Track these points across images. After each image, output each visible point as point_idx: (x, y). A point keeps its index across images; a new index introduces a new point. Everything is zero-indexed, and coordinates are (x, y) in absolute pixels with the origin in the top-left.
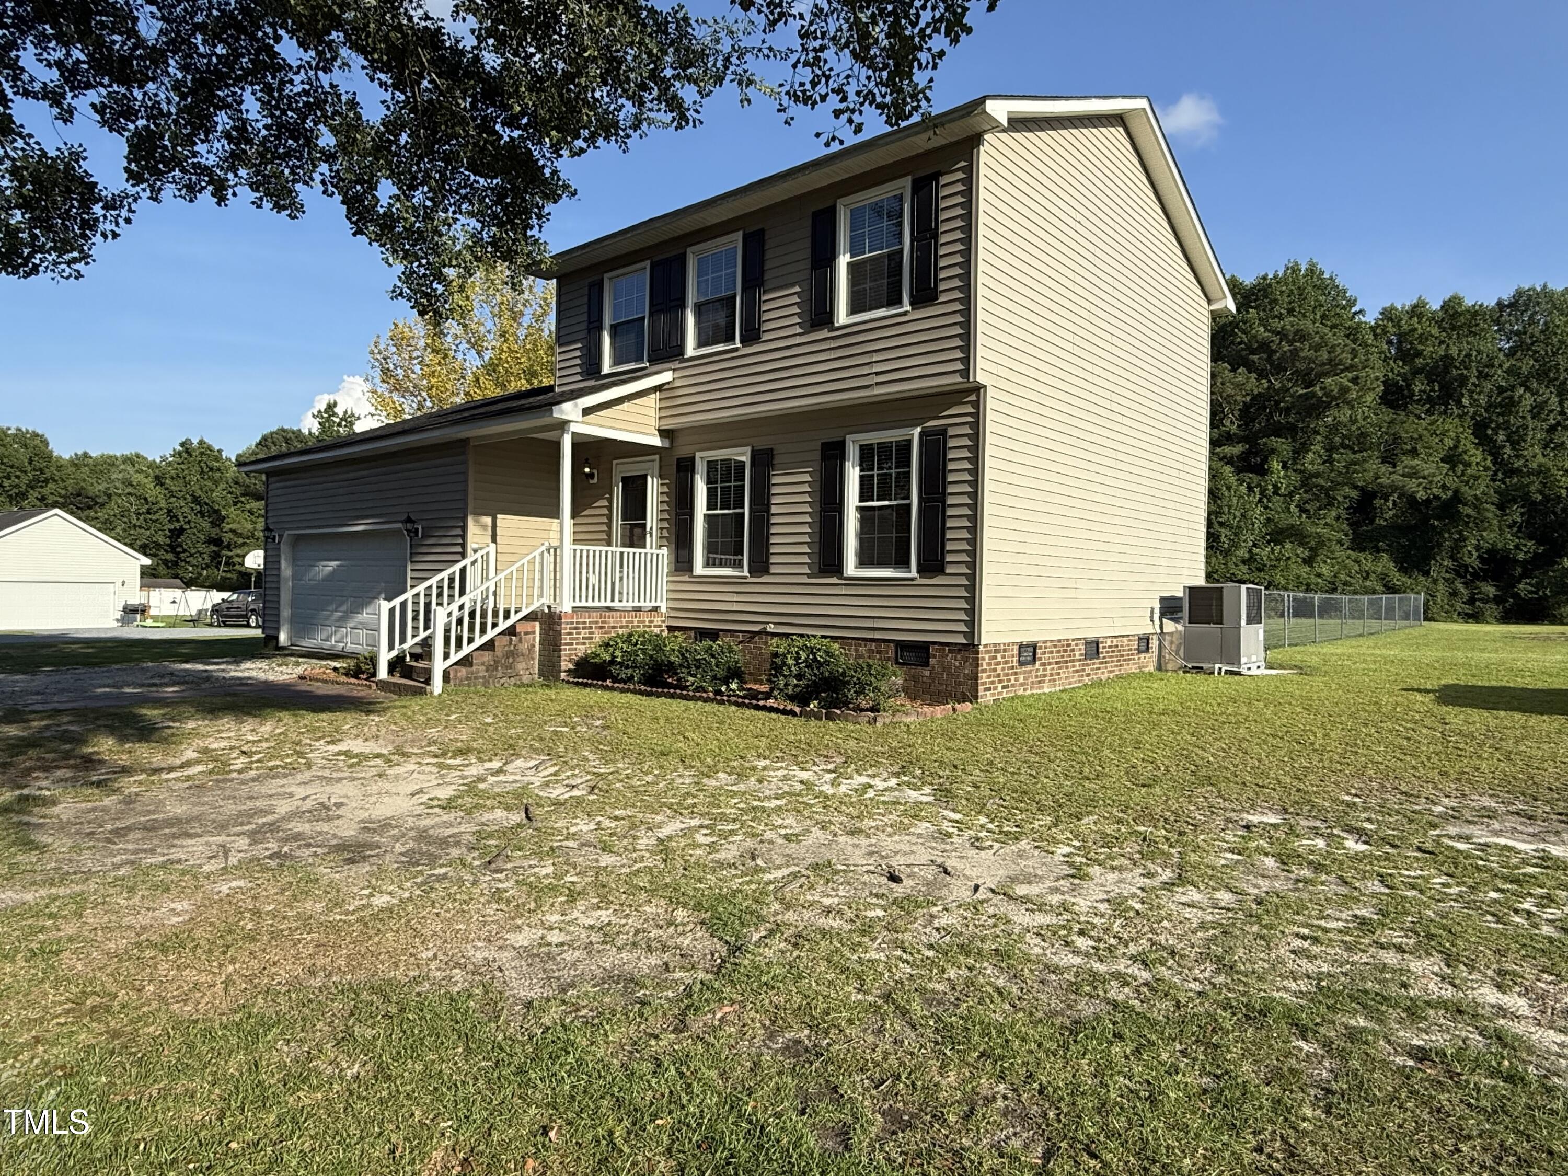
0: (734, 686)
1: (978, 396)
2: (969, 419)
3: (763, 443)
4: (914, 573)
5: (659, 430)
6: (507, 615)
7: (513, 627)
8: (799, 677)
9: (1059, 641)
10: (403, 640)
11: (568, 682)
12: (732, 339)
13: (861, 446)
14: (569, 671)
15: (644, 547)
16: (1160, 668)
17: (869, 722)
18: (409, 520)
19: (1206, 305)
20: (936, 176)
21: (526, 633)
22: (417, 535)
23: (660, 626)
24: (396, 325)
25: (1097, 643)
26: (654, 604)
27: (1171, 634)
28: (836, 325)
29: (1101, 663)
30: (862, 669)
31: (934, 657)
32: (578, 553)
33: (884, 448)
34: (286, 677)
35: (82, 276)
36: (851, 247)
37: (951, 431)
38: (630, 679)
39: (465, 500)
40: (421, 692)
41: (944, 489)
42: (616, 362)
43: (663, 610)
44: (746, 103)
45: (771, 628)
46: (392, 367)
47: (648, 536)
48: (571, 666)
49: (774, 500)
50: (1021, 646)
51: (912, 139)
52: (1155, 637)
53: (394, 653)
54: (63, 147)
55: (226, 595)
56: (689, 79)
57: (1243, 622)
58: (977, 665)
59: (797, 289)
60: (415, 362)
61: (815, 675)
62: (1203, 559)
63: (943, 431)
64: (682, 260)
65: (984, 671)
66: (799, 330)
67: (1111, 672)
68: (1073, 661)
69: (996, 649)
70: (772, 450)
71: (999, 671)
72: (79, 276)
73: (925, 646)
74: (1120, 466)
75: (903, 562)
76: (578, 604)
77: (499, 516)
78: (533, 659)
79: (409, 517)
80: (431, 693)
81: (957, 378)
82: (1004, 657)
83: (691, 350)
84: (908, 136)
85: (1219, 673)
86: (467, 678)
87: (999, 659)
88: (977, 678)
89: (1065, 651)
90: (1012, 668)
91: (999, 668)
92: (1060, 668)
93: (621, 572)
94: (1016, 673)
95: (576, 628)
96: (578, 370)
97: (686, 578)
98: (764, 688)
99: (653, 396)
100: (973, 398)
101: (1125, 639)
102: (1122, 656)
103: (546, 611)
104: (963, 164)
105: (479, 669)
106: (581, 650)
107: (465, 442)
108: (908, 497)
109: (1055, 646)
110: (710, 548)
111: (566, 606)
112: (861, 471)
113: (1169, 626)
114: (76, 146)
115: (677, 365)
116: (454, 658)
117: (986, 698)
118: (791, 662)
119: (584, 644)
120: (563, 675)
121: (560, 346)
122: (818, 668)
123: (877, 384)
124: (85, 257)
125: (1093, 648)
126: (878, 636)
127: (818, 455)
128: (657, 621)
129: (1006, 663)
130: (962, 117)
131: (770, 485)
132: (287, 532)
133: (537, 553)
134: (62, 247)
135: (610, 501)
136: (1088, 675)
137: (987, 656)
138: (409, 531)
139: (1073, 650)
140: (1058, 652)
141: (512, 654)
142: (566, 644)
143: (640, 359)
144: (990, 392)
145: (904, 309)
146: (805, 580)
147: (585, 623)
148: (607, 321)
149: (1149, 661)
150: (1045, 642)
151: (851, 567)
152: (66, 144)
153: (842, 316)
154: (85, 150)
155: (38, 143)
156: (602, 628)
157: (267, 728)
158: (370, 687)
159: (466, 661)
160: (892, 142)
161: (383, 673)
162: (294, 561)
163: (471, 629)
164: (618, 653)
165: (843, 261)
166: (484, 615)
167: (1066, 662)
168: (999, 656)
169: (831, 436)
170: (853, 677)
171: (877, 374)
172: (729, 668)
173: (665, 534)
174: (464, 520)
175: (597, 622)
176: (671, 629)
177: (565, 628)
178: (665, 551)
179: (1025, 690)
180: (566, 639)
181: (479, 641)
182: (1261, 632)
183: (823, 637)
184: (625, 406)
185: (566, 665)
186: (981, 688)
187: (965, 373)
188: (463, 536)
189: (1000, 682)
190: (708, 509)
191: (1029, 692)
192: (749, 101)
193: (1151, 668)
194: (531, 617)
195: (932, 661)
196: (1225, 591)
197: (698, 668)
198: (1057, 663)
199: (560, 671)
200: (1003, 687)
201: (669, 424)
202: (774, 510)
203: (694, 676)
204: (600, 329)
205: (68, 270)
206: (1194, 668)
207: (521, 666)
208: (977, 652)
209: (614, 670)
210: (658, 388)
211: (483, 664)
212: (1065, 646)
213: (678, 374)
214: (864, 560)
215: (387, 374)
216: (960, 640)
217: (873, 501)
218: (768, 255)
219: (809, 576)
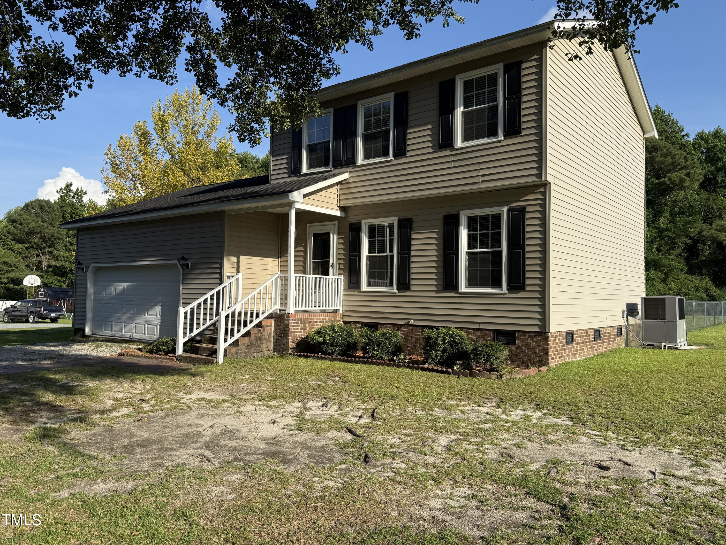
0: (401, 357)
1: (545, 189)
2: (539, 202)
3: (405, 215)
4: (505, 290)
5: (340, 207)
6: (258, 316)
7: (260, 322)
8: (444, 351)
9: (583, 330)
10: (191, 331)
11: (294, 355)
12: (386, 154)
13: (468, 217)
14: (293, 348)
15: (328, 274)
16: (627, 345)
17: (498, 378)
18: (183, 259)
19: (642, 135)
20: (520, 63)
21: (267, 326)
22: (188, 267)
23: (340, 321)
24: (122, 138)
25: (599, 331)
26: (336, 308)
27: (632, 325)
28: (456, 147)
29: (602, 343)
30: (487, 346)
31: (519, 339)
32: (298, 278)
33: (484, 219)
34: (111, 354)
35: (55, 118)
36: (464, 102)
37: (528, 209)
38: (333, 353)
39: (222, 247)
40: (211, 362)
41: (524, 242)
42: (310, 166)
43: (341, 312)
44: (446, 25)
45: (412, 322)
46: (118, 162)
47: (331, 268)
48: (294, 345)
49: (413, 248)
50: (567, 333)
51: (507, 42)
52: (624, 327)
53: (187, 339)
54: (52, 43)
56: (421, 12)
57: (678, 318)
58: (548, 345)
59: (430, 126)
61: (453, 350)
62: (644, 281)
63: (523, 210)
64: (354, 108)
65: (551, 348)
66: (431, 150)
67: (606, 348)
68: (589, 342)
69: (557, 335)
70: (411, 219)
71: (557, 348)
72: (53, 118)
73: (513, 333)
74: (608, 228)
75: (497, 283)
76: (297, 309)
77: (241, 256)
78: (270, 341)
79: (183, 257)
80: (217, 363)
81: (534, 179)
82: (559, 339)
83: (360, 160)
84: (506, 41)
85: (665, 348)
86: (236, 353)
87: (557, 341)
88: (547, 352)
89: (586, 336)
90: (563, 346)
91: (557, 346)
92: (584, 346)
93: (315, 289)
94: (565, 349)
95: (297, 323)
96: (285, 171)
97: (356, 293)
98: (420, 358)
99: (336, 187)
100: (542, 190)
101: (612, 328)
102: (610, 338)
103: (279, 313)
104: (536, 57)
105: (242, 347)
106: (300, 335)
107: (223, 212)
108: (500, 245)
109: (581, 333)
110: (371, 275)
111: (291, 309)
112: (469, 231)
113: (632, 321)
114: (59, 43)
115: (351, 169)
116: (231, 341)
117: (552, 363)
118: (440, 342)
119: (301, 332)
120: (290, 351)
121: (273, 156)
122: (455, 346)
123: (482, 182)
124: (59, 107)
125: (598, 333)
126: (482, 327)
127: (440, 222)
128: (338, 318)
129: (560, 343)
130: (540, 31)
131: (410, 239)
132: (92, 265)
133: (273, 279)
134: (48, 100)
135: (305, 248)
136: (596, 350)
137: (552, 339)
138: (182, 265)
139: (589, 335)
140: (583, 336)
141: (259, 339)
142: (292, 332)
143: (326, 164)
144: (553, 187)
145: (500, 139)
146: (434, 294)
147: (301, 320)
148: (305, 142)
149: (621, 340)
150: (577, 331)
151: (463, 287)
152: (53, 42)
153: (459, 143)
154: (63, 45)
155: (43, 42)
156: (310, 322)
157: (138, 385)
158: (172, 359)
159: (235, 344)
160: (496, 44)
161: (180, 351)
162: (95, 283)
163: (239, 325)
164: (327, 338)
165: (460, 110)
166: (246, 315)
167: (586, 342)
168: (557, 339)
169: (451, 211)
170: (482, 351)
171: (482, 176)
172: (396, 346)
173: (342, 267)
174: (222, 259)
175: (307, 319)
176: (345, 322)
177: (291, 322)
178: (341, 277)
179: (569, 359)
180: (291, 329)
181: (243, 331)
182: (685, 323)
183: (456, 328)
184: (322, 193)
185: (292, 345)
186: (550, 358)
187: (540, 176)
188: (221, 268)
189: (558, 354)
190: (369, 253)
191: (570, 360)
192: (448, 24)
193: (623, 346)
194: (270, 317)
195: (518, 342)
196: (667, 302)
197: (378, 346)
198: (582, 343)
199: (288, 349)
200: (560, 357)
201: (345, 203)
202: (413, 253)
203: (378, 351)
204: (300, 147)
205: (48, 114)
206: (649, 345)
207: (264, 346)
208: (547, 337)
209: (324, 347)
210: (340, 183)
211: (244, 345)
212: (585, 332)
213: (351, 175)
214: (471, 283)
215: (115, 168)
216: (537, 329)
217: (477, 249)
218: (411, 106)
219: (436, 292)
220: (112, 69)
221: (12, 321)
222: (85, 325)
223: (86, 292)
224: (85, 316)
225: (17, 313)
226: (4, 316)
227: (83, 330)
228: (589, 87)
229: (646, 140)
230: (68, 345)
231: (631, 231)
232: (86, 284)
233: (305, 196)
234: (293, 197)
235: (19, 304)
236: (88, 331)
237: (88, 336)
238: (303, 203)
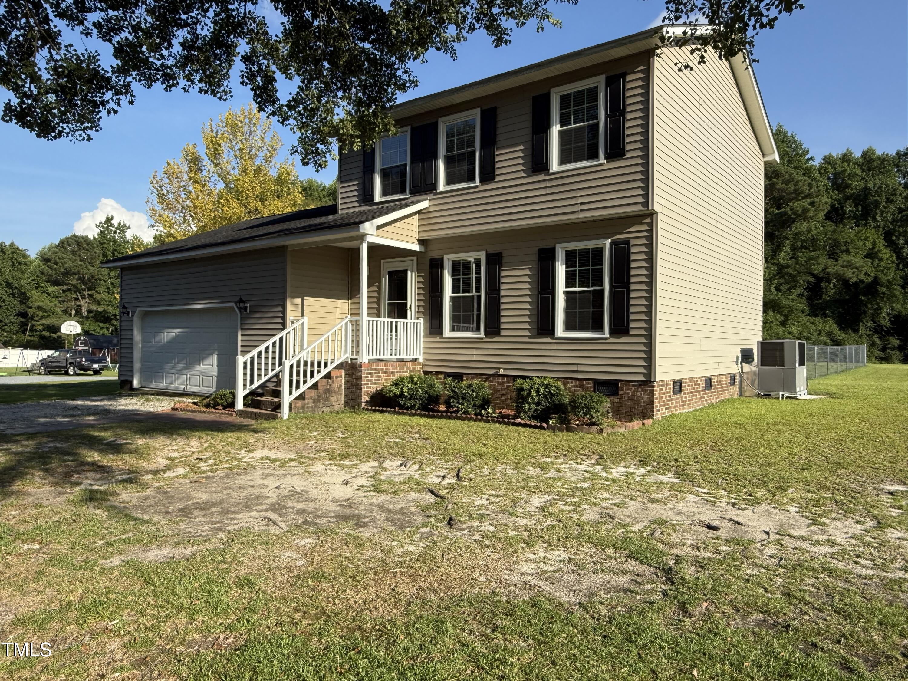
0: (490, 411)
1: (652, 220)
2: (646, 234)
3: (494, 249)
4: (607, 335)
5: (419, 240)
6: (326, 365)
7: (329, 373)
8: (538, 404)
9: (692, 378)
10: (252, 382)
11: (367, 410)
12: (473, 179)
13: (566, 251)
14: (367, 402)
15: (405, 317)
16: (741, 395)
17: (597, 432)
18: (241, 301)
19: (761, 157)
20: (624, 75)
21: (337, 377)
22: (246, 311)
23: (419, 371)
24: (169, 164)
25: (710, 380)
26: (415, 357)
27: (747, 373)
28: (551, 171)
29: (713, 392)
30: (587, 398)
31: (622, 389)
32: (371, 322)
33: (584, 253)
34: (163, 409)
35: (92, 139)
36: (561, 120)
37: (633, 242)
38: (412, 407)
39: (284, 288)
40: (274, 418)
41: (629, 279)
42: (385, 193)
43: (421, 360)
44: (540, 30)
45: (502, 372)
46: (165, 192)
47: (409, 311)
48: (368, 399)
49: (503, 287)
50: (675, 382)
51: (610, 51)
52: (738, 375)
53: (247, 392)
54: (85, 52)
55: (50, 353)
56: (511, 15)
57: (797, 365)
58: (653, 395)
59: (522, 147)
60: (182, 189)
61: (549, 402)
62: (761, 324)
63: (627, 242)
64: (435, 127)
65: (657, 398)
66: (523, 175)
67: (717, 398)
68: (699, 391)
69: (663, 384)
70: (501, 253)
71: (664, 399)
72: (89, 139)
73: (616, 382)
74: (722, 263)
75: (599, 327)
76: (371, 357)
77: (305, 298)
78: (341, 394)
79: (241, 299)
80: (281, 418)
81: (640, 208)
82: (666, 389)
83: (442, 186)
84: (607, 49)
85: (783, 398)
86: (303, 408)
87: (664, 391)
88: (653, 403)
89: (695, 385)
90: (670, 396)
91: (664, 396)
92: (693, 396)
93: (391, 335)
94: (672, 400)
95: (370, 373)
96: (356, 199)
97: (438, 339)
98: (512, 413)
99: (414, 217)
100: (648, 220)
101: (724, 377)
102: (722, 387)
103: (350, 362)
104: (642, 68)
105: (309, 401)
106: (374, 388)
107: (285, 247)
108: (601, 283)
109: (691, 382)
110: (455, 319)
111: (364, 358)
112: (567, 267)
113: (747, 368)
114: (93, 52)
115: (431, 196)
116: (296, 394)
117: (658, 416)
118: (533, 394)
119: (375, 384)
120: (363, 405)
121: (342, 183)
122: (551, 398)
123: (582, 210)
124: (95, 127)
125: (709, 382)
126: (581, 376)
127: (535, 258)
128: (418, 368)
129: (667, 393)
130: (646, 38)
131: (500, 277)
132: (138, 309)
133: (343, 323)
134: (82, 119)
135: (379, 287)
136: (706, 400)
137: (658, 389)
138: (240, 309)
139: (699, 384)
140: (692, 385)
141: (328, 391)
142: (365, 384)
143: (403, 191)
144: (660, 217)
145: (601, 162)
146: (527, 340)
147: (375, 370)
148: (378, 166)
149: (736, 389)
150: (686, 379)
151: (560, 331)
152: (86, 50)
153: (555, 165)
154: (99, 55)
155: (75, 50)
156: (385, 373)
158: (232, 415)
159: (301, 397)
160: (596, 53)
161: (240, 405)
162: (143, 330)
163: (305, 375)
164: (405, 390)
165: (555, 129)
166: (312, 365)
167: (696, 392)
168: (664, 388)
169: (545, 245)
170: (581, 403)
171: (581, 204)
172: (484, 398)
173: (421, 309)
174: (284, 300)
175: (382, 369)
176: (426, 373)
177: (364, 373)
178: (421, 321)
179: (676, 410)
180: (364, 380)
181: (310, 383)
182: (805, 370)
183: (552, 378)
184: (398, 224)
185: (365, 398)
186: (655, 409)
187: (646, 204)
188: (284, 312)
189: (665, 405)
190: (453, 293)
191: (678, 412)
192: (542, 29)
193: (736, 396)
194: (339, 367)
195: (620, 392)
196: (785, 345)
197: (463, 399)
198: (692, 393)
199: (361, 402)
200: (667, 409)
201: (425, 236)
202: (503, 293)
203: (463, 404)
204: (373, 172)
205: (83, 134)
206: (765, 395)
207: (333, 399)
208: (653, 387)
209: (401, 401)
210: (419, 212)
211: (311, 398)
212: (695, 380)
213: (432, 203)
214: (569, 326)
215: (161, 197)
216: (642, 378)
217: (576, 287)
218: (500, 124)
219: (530, 337)
220: (155, 82)
221: (50, 373)
222: (132, 376)
223: (132, 339)
224: (132, 367)
225: (55, 364)
226: (40, 368)
227: (131, 383)
228: (702, 102)
229: (767, 164)
230: (114, 399)
231: (747, 267)
232: (132, 330)
233: (379, 227)
234: (364, 229)
235: (57, 354)
236: (136, 383)
237: (137, 389)
238: (377, 236)
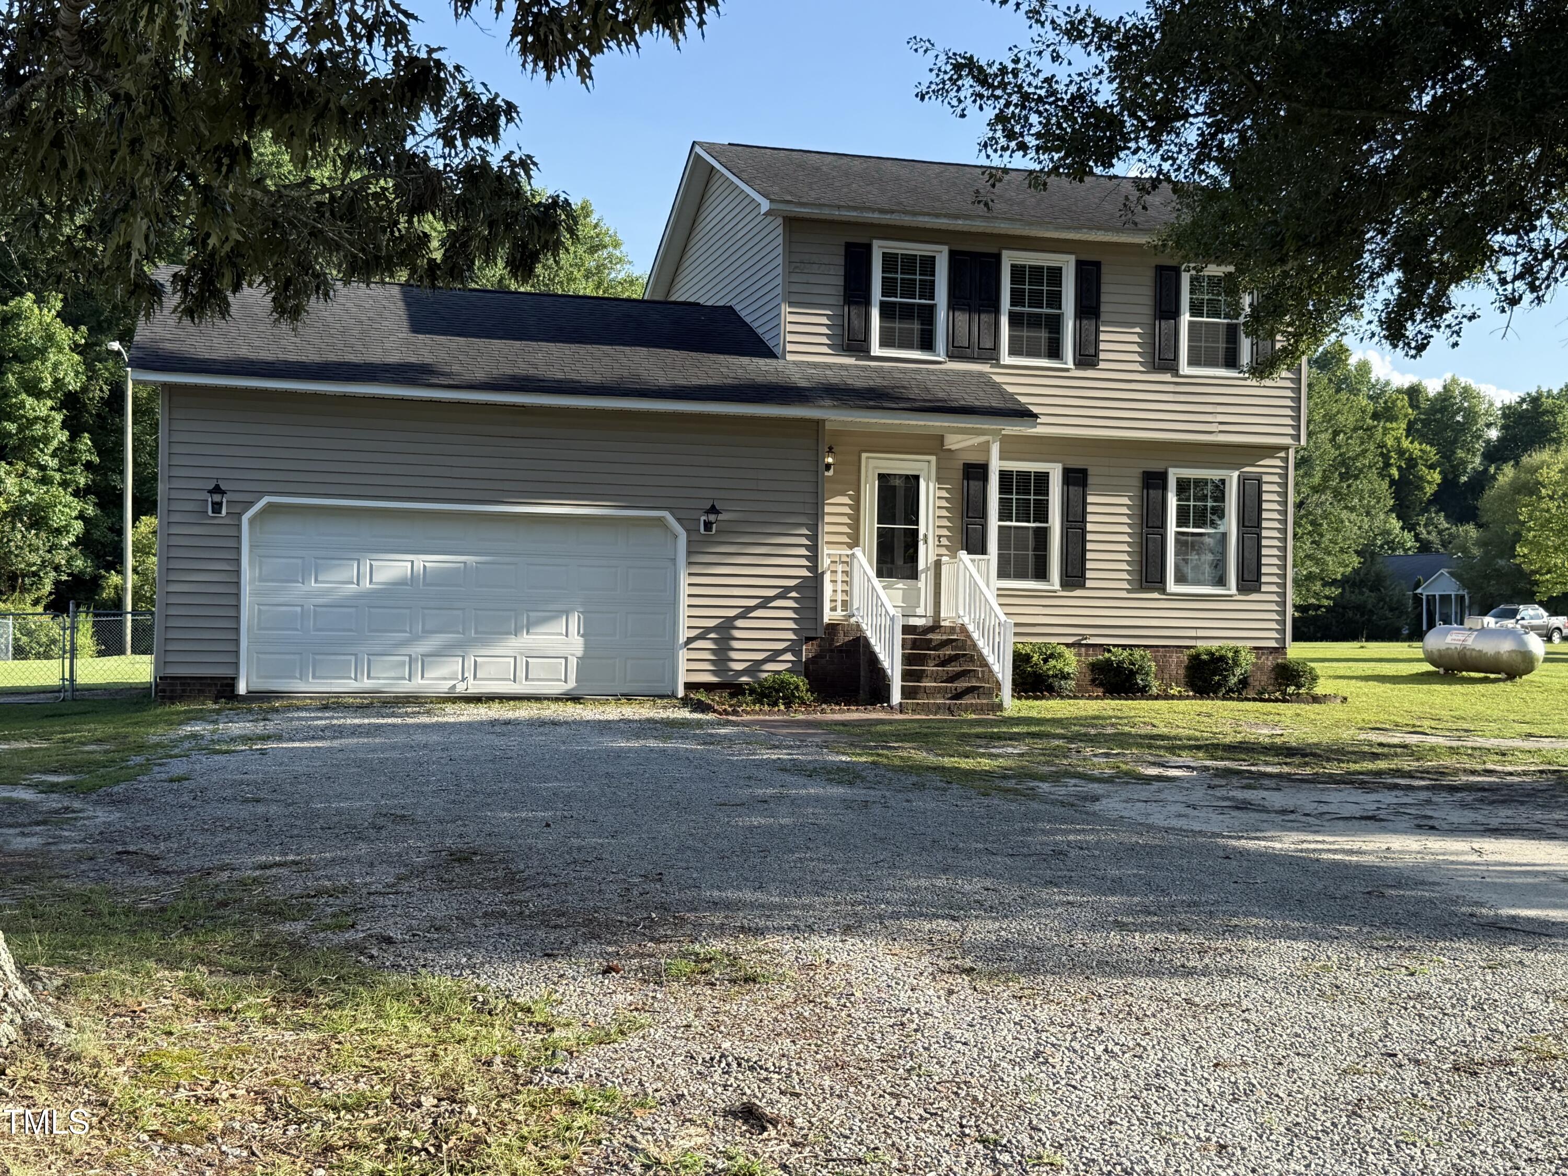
1: (1288, 455)
2: (1279, 471)
3: (1076, 463)
4: (1234, 591)
12: (1056, 356)
13: (1177, 478)
18: (711, 510)
22: (709, 529)
28: (1180, 372)
33: (1201, 484)
36: (1192, 307)
37: (1265, 478)
39: (816, 494)
41: (1262, 523)
45: (1087, 640)
47: (921, 544)
49: (1090, 518)
59: (1138, 330)
63: (1258, 478)
64: (994, 260)
66: (1141, 368)
70: (1087, 470)
75: (1222, 580)
79: (713, 507)
81: (1290, 440)
83: (1006, 356)
96: (825, 340)
100: (1282, 454)
108: (1225, 526)
112: (1179, 500)
115: (987, 367)
121: (790, 304)
123: (1220, 432)
127: (1137, 482)
131: (1085, 504)
132: (268, 499)
135: (857, 499)
145: (1245, 375)
146: (1124, 594)
148: (877, 295)
151: (1172, 584)
153: (1184, 366)
158: (890, 711)
165: (1185, 318)
169: (1155, 466)
171: (1221, 423)
173: (944, 541)
174: (816, 517)
187: (1296, 438)
188: (815, 536)
190: (1003, 520)
202: (1089, 527)
204: (867, 302)
208: (1285, 654)
214: (1180, 578)
216: (1273, 644)
217: (1188, 527)
219: (1128, 591)
222: (237, 666)
224: (236, 642)
227: (232, 681)
232: (237, 550)
236: (241, 682)
